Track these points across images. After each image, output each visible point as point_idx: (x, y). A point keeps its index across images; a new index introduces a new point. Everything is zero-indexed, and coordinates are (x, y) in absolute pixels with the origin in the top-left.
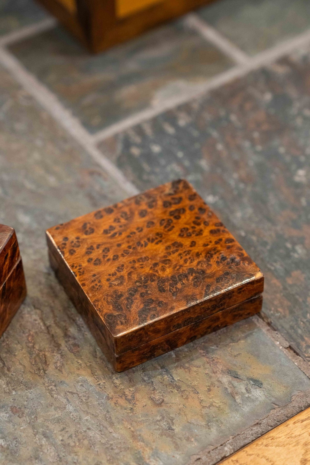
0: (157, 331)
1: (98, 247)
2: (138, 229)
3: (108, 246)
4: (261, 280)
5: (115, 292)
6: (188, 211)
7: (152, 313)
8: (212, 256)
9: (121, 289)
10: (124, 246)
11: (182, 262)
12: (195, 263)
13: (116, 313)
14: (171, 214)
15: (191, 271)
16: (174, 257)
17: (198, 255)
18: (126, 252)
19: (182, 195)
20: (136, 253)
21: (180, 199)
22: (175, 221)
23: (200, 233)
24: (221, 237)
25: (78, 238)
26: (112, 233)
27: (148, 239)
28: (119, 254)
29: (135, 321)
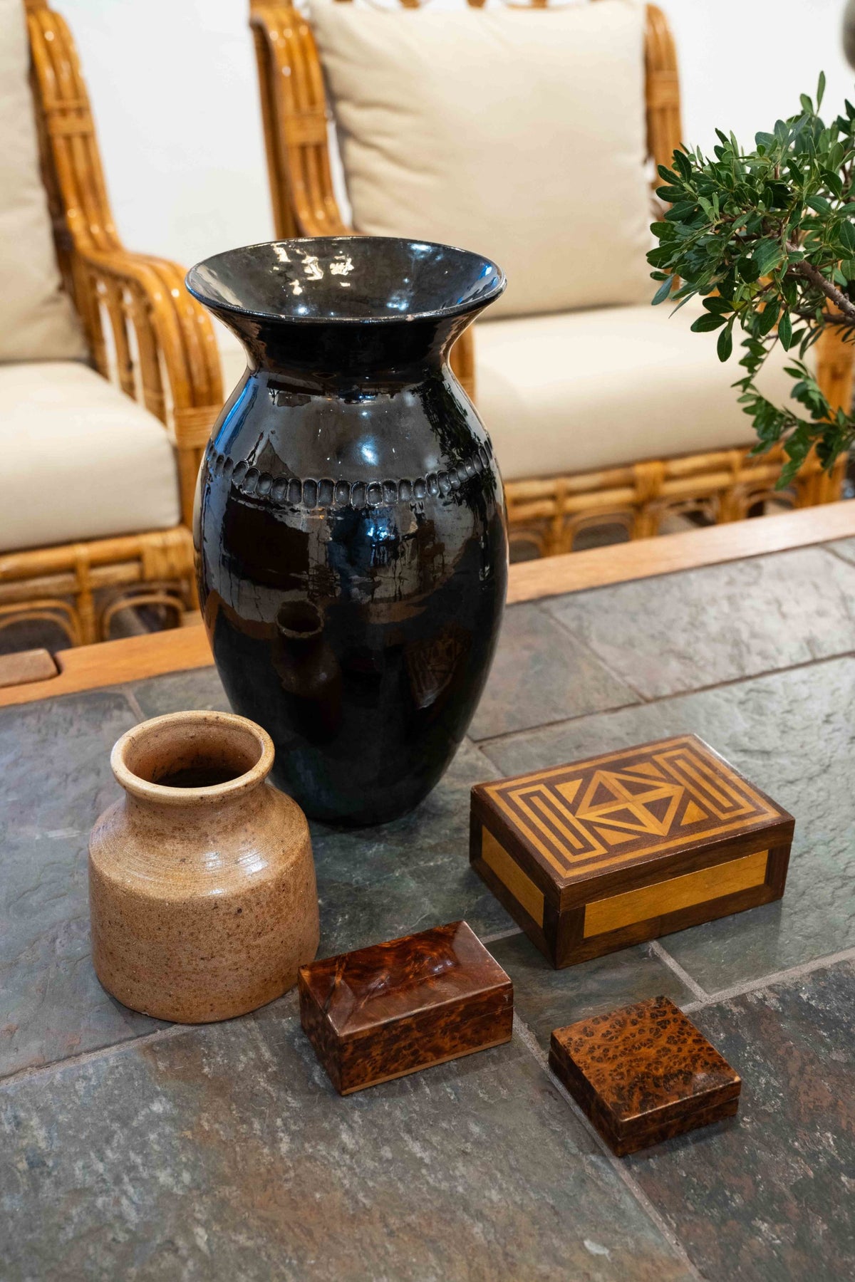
0: (654, 1121)
1: (599, 1047)
2: (631, 1034)
3: (607, 1047)
4: (739, 1083)
5: (618, 1085)
6: (672, 1023)
7: (651, 1103)
8: (696, 1061)
9: (623, 1083)
10: (621, 1048)
11: (672, 1064)
12: (683, 1065)
13: (620, 1102)
14: (659, 1023)
15: (680, 1072)
16: (664, 1059)
17: (685, 1059)
18: (623, 1054)
19: (667, 1009)
20: (632, 1054)
21: (665, 1012)
22: (662, 1030)
23: (684, 1041)
24: (703, 1045)
25: (581, 1039)
26: (610, 1036)
27: (641, 1044)
28: (618, 1054)
29: (637, 1109)
